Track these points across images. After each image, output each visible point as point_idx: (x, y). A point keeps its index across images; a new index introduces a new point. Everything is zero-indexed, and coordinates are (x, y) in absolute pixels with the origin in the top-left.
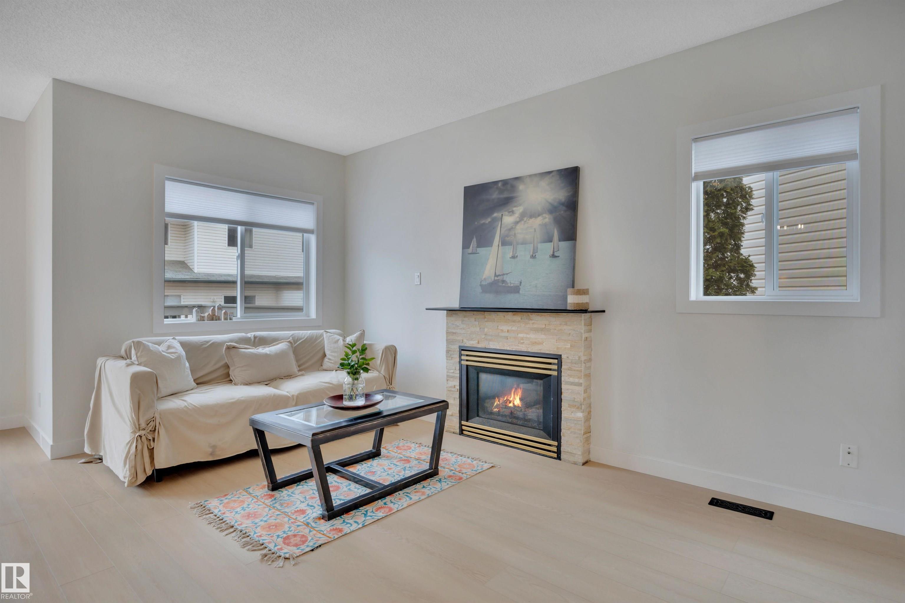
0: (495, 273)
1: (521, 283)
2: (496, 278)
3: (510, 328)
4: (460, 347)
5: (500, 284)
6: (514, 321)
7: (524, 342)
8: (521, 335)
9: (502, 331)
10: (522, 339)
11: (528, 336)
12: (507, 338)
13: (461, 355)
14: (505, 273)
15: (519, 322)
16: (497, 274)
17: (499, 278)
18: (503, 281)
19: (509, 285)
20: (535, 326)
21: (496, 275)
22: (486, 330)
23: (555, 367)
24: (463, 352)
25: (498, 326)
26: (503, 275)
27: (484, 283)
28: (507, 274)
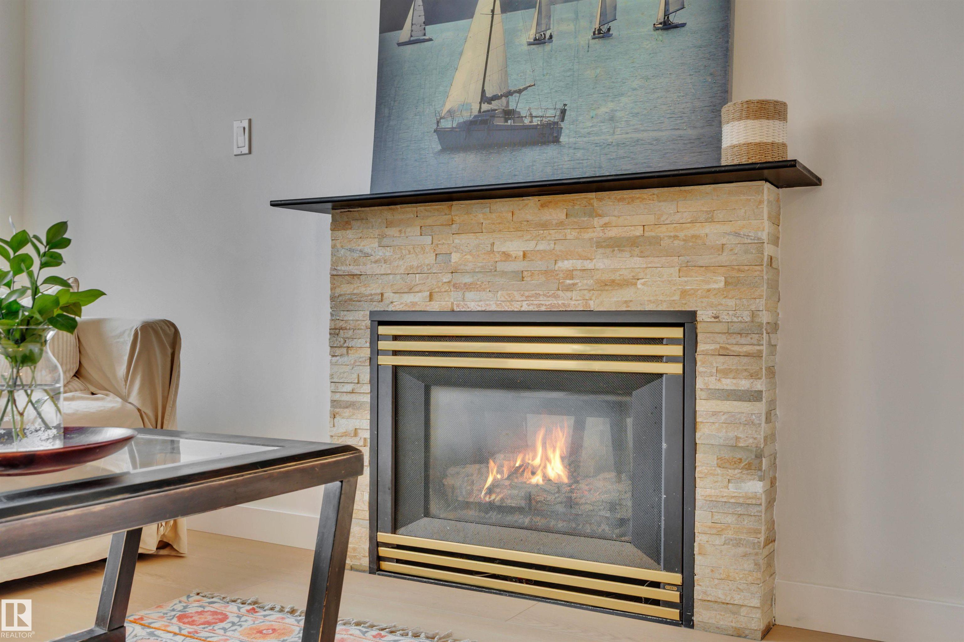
0: (483, 91)
1: (563, 112)
2: (485, 107)
3: (530, 246)
4: (372, 313)
5: (499, 122)
6: (545, 226)
7: (574, 285)
8: (566, 265)
9: (506, 256)
10: (570, 274)
11: (589, 265)
12: (520, 276)
13: (376, 338)
14: (513, 89)
15: (561, 224)
16: (489, 94)
17: (495, 105)
18: (508, 114)
19: (527, 121)
20: (612, 233)
21: (484, 99)
22: (455, 257)
23: (677, 350)
24: (383, 330)
25: (493, 244)
26: (509, 94)
27: (446, 124)
28: (520, 91)
